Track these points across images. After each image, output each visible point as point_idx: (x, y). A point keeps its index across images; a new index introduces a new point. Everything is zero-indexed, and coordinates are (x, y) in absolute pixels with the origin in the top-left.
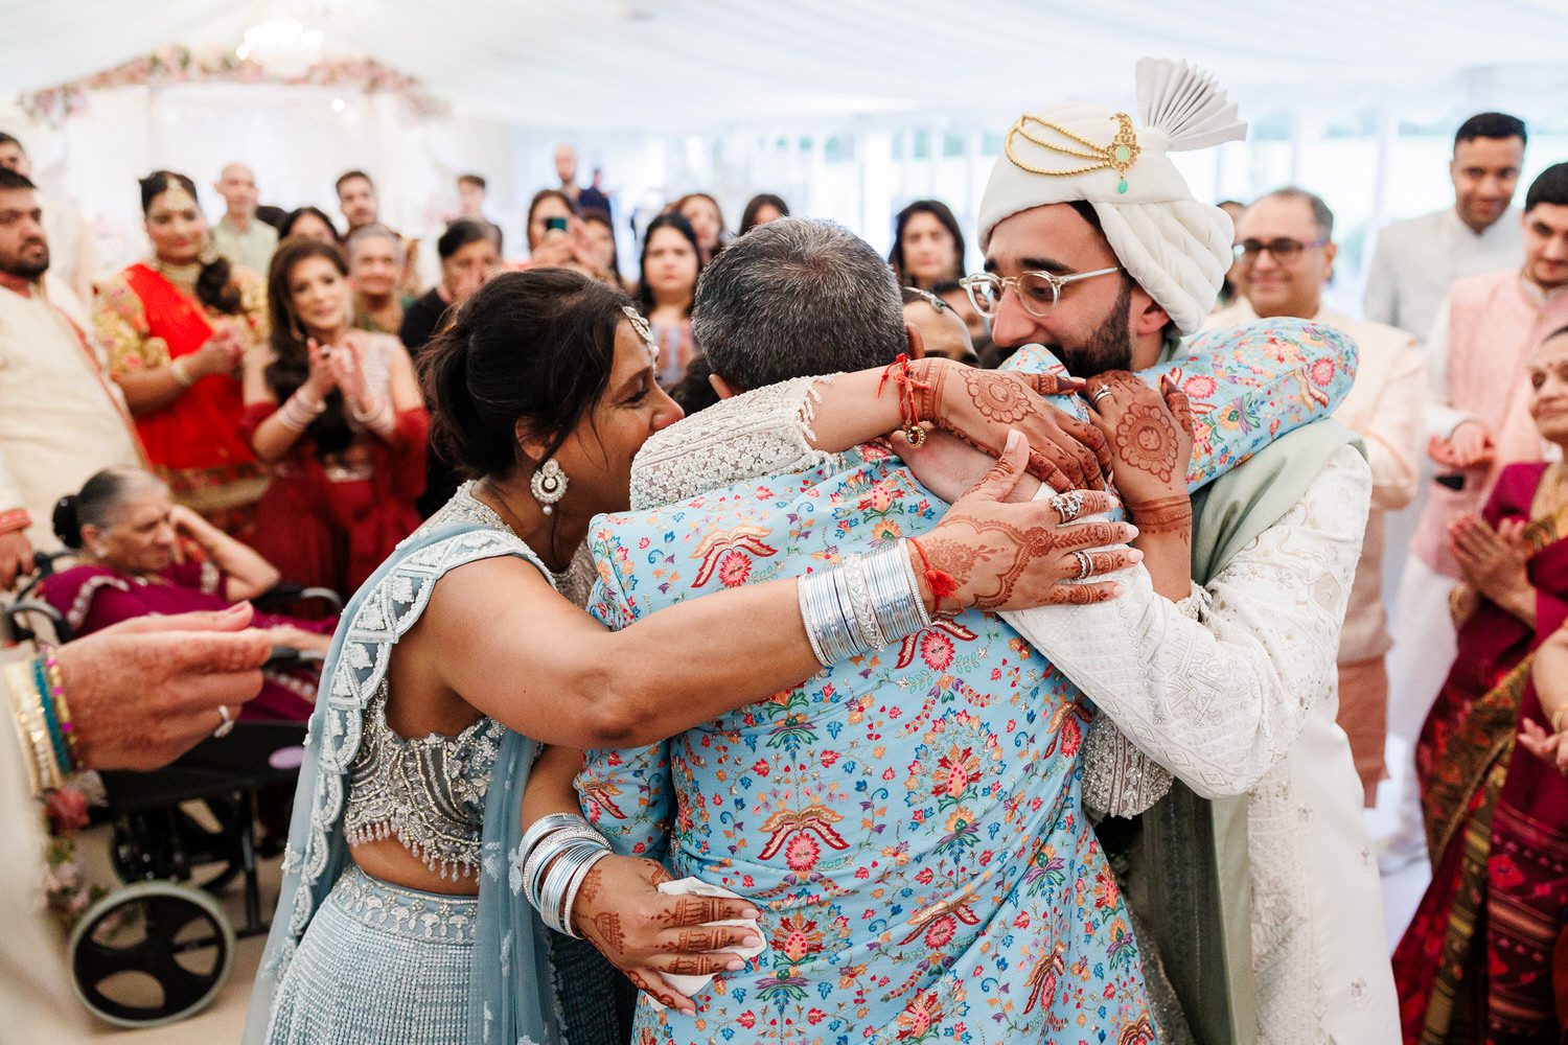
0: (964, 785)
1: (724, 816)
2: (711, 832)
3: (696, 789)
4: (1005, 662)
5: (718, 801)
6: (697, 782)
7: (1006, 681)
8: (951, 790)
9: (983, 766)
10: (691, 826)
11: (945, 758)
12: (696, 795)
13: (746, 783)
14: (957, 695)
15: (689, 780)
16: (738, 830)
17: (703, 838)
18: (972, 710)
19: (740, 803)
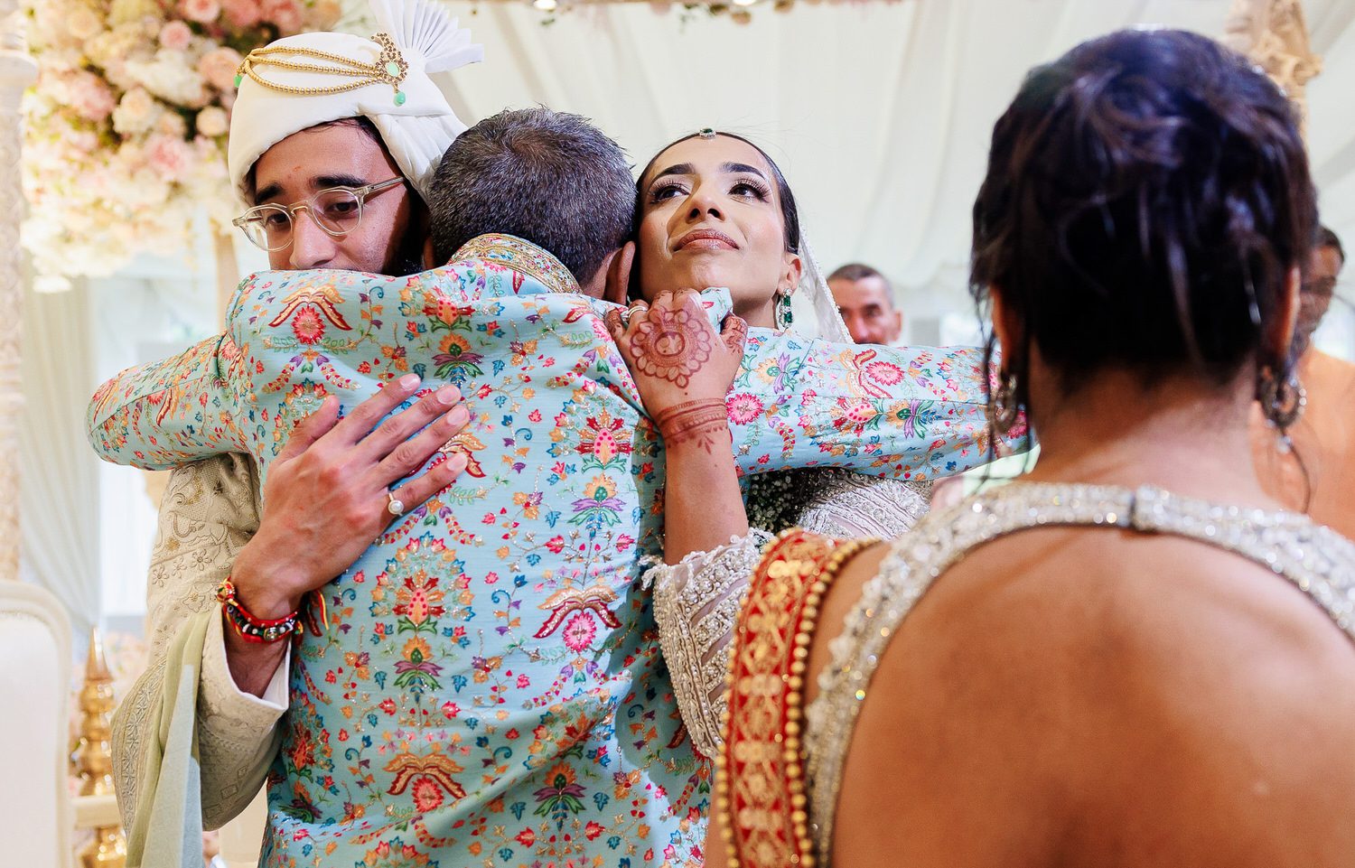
0: (424, 614)
1: (349, 753)
2: (334, 767)
3: (320, 724)
4: (503, 511)
5: (343, 735)
6: (322, 718)
7: (498, 529)
8: (410, 614)
9: (446, 602)
10: (312, 762)
11: (411, 579)
12: (321, 730)
13: (373, 721)
14: (441, 522)
15: (311, 715)
16: (363, 767)
17: (325, 772)
18: (450, 542)
19: (367, 741)
